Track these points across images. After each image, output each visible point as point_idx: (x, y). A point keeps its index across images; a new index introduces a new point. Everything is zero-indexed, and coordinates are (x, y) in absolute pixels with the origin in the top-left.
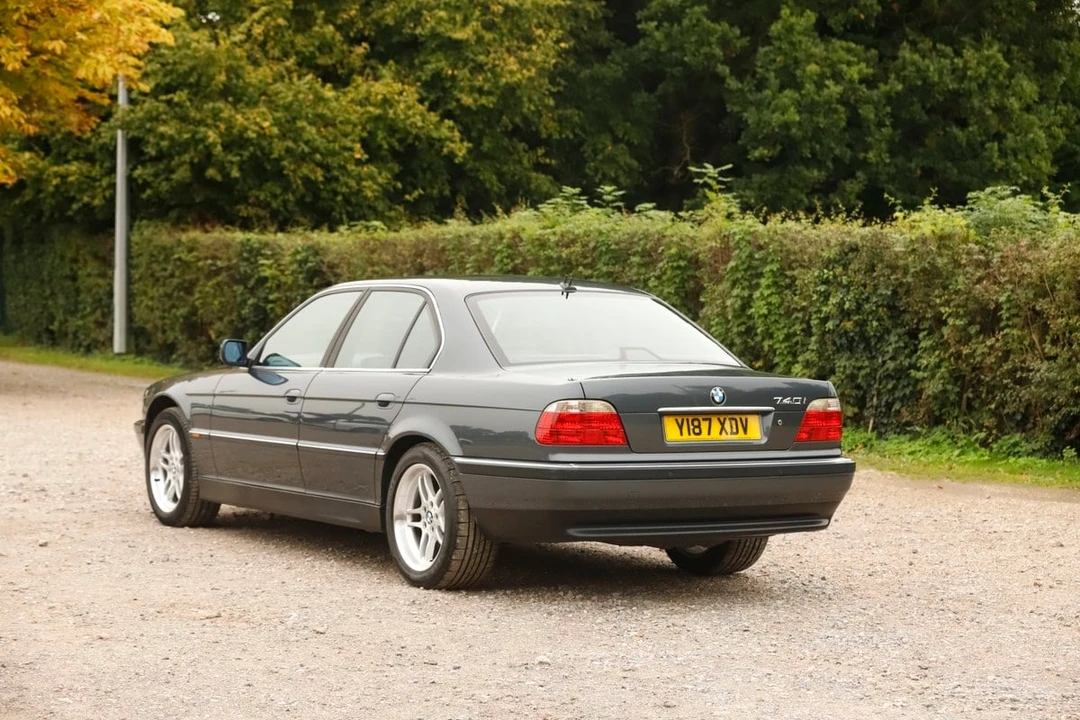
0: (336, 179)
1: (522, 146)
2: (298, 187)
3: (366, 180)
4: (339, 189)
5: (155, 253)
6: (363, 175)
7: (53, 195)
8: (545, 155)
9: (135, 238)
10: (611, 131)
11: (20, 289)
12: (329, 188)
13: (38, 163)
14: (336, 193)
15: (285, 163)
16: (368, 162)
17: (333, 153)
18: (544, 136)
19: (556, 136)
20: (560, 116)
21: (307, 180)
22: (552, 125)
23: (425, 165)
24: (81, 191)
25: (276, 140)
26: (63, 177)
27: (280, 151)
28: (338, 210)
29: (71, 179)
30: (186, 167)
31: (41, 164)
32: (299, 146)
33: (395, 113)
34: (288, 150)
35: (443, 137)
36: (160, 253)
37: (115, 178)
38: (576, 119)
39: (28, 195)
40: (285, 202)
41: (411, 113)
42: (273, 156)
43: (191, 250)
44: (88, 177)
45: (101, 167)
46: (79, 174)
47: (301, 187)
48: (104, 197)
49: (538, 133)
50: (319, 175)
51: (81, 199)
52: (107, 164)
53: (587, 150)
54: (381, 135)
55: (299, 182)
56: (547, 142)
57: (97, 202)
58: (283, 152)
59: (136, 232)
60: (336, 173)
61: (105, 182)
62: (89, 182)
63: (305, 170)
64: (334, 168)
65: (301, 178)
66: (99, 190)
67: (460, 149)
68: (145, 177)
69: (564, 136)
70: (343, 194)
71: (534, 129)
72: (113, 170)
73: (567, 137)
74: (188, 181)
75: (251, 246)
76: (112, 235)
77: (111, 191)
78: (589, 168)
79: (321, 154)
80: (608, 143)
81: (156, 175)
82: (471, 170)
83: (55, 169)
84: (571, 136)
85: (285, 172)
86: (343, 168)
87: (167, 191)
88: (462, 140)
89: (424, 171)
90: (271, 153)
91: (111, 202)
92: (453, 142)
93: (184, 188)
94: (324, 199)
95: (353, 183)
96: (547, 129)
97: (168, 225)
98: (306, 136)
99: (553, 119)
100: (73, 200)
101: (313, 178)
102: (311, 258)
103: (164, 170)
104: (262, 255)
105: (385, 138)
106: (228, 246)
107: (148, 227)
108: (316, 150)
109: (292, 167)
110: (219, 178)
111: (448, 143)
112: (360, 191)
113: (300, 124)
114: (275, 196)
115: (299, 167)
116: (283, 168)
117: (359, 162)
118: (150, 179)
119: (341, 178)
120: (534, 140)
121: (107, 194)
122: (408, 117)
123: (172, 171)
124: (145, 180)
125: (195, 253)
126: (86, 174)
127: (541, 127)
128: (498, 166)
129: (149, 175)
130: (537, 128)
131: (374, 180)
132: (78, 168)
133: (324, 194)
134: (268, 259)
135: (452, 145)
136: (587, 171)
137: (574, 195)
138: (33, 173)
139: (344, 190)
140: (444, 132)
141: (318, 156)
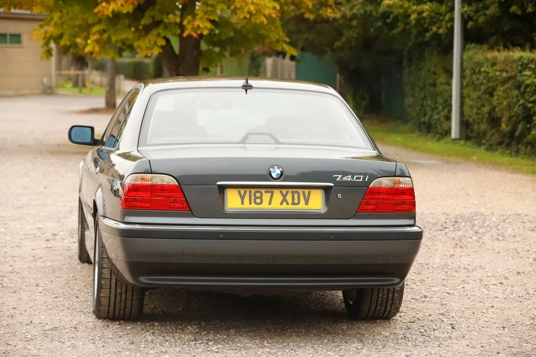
5: (474, 67)
7: (416, 25)
9: (465, 57)
11: (411, 93)
13: (404, 4)
24: (432, 23)
26: (420, 13)
29: (425, 15)
30: (497, 5)
31: (406, 5)
36: (476, 68)
37: (454, 14)
39: (401, 25)
43: (493, 65)
44: (437, 13)
45: (446, 6)
46: (431, 12)
48: (447, 28)
51: (431, 29)
52: (450, 4)
57: (441, 31)
59: (466, 53)
61: (447, 17)
62: (436, 18)
66: (444, 23)
68: (469, 13)
72: (452, 9)
74: (497, 15)
75: (523, 62)
76: (452, 53)
77: (451, 23)
81: (477, 11)
83: (415, 8)
87: (483, 23)
91: (451, 30)
93: (494, 21)
97: (486, 47)
100: (427, 30)
103: (483, 8)
106: (514, 61)
107: (474, 48)
110: (519, 13)
118: (472, 14)
121: (449, 25)
123: (487, 8)
124: (469, 15)
125: (494, 68)
126: (437, 11)
129: (471, 11)
132: (430, 7)
138: (401, 11)
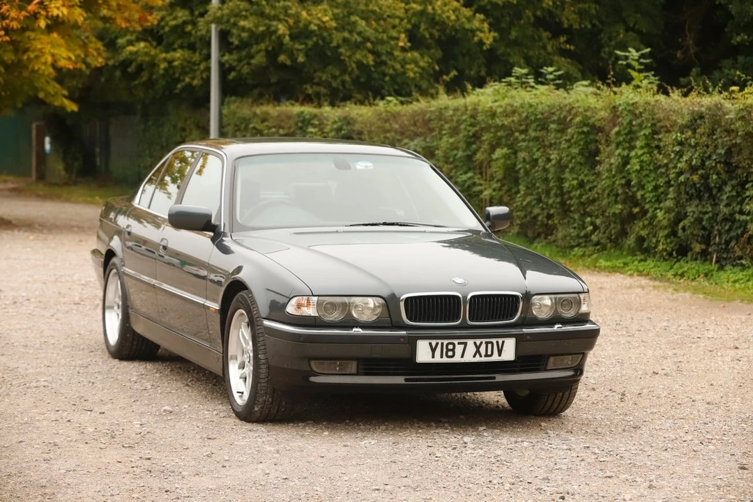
0: (384, 63)
1: (545, 35)
2: (353, 69)
3: (410, 64)
4: (387, 71)
5: (238, 123)
6: (407, 60)
7: (163, 76)
8: (567, 42)
9: (225, 111)
10: (624, 22)
11: (147, 152)
12: (379, 70)
13: (151, 51)
14: (385, 75)
15: (342, 50)
16: (411, 49)
17: (382, 42)
18: (566, 26)
19: (576, 26)
20: (580, 10)
21: (360, 65)
22: (573, 16)
23: (464, 51)
24: (185, 73)
25: (334, 32)
26: (170, 62)
27: (338, 41)
28: (386, 88)
29: (176, 63)
30: (263, 54)
31: (153, 52)
32: (353, 36)
33: (433, 9)
34: (345, 40)
35: (474, 28)
36: (241, 123)
37: (210, 63)
38: (593, 12)
39: (145, 76)
40: (343, 83)
41: (446, 9)
42: (332, 45)
43: (263, 121)
44: (189, 62)
45: (200, 53)
46: (183, 60)
47: (355, 70)
48: (202, 78)
49: (561, 23)
50: (370, 60)
51: (184, 80)
52: (205, 52)
53: (604, 37)
54: (423, 27)
55: (354, 65)
56: (569, 31)
57: (195, 82)
58: (340, 42)
59: (226, 107)
60: (384, 58)
61: (202, 67)
62: (188, 67)
63: (358, 56)
64: (383, 54)
65: (354, 62)
66: (198, 73)
67: (488, 38)
68: (231, 62)
69: (583, 26)
70: (391, 76)
71: (557, 20)
72: (208, 57)
73: (586, 27)
74: (264, 65)
75: (304, 118)
76: (209, 109)
77: (207, 73)
78: (605, 53)
79: (372, 43)
80: (622, 31)
81: (240, 60)
82: (503, 55)
83: (163, 55)
84: (589, 26)
85: (342, 58)
86: (390, 54)
87: (248, 73)
88: (490, 31)
89: (464, 56)
90: (331, 42)
91: (207, 82)
92: (482, 31)
93: (260, 72)
94: (374, 79)
95: (398, 66)
96: (568, 20)
97: (250, 100)
98: (359, 29)
99: (574, 12)
100: (178, 80)
101: (365, 62)
102: (345, 127)
103: (246, 57)
104: (312, 124)
105: (427, 29)
106: (289, 117)
107: (235, 101)
108: (367, 39)
109: (348, 54)
110: (289, 63)
111: (478, 33)
112: (404, 73)
113: (353, 18)
114: (334, 77)
115: (354, 53)
116: (341, 54)
117: (403, 49)
118: (234, 64)
119: (389, 62)
120: (557, 30)
121: (204, 75)
122: (443, 12)
123: (252, 57)
124: (230, 64)
125: (266, 124)
126: (189, 59)
127: (564, 19)
128: (525, 51)
129: (234, 60)
130: (560, 20)
131: (416, 63)
132: (181, 55)
133: (376, 76)
134: (315, 127)
135: (481, 35)
136: (603, 55)
137: (523, 74)
138: (147, 59)
139: (391, 71)
140: (476, 24)
141: (369, 45)
